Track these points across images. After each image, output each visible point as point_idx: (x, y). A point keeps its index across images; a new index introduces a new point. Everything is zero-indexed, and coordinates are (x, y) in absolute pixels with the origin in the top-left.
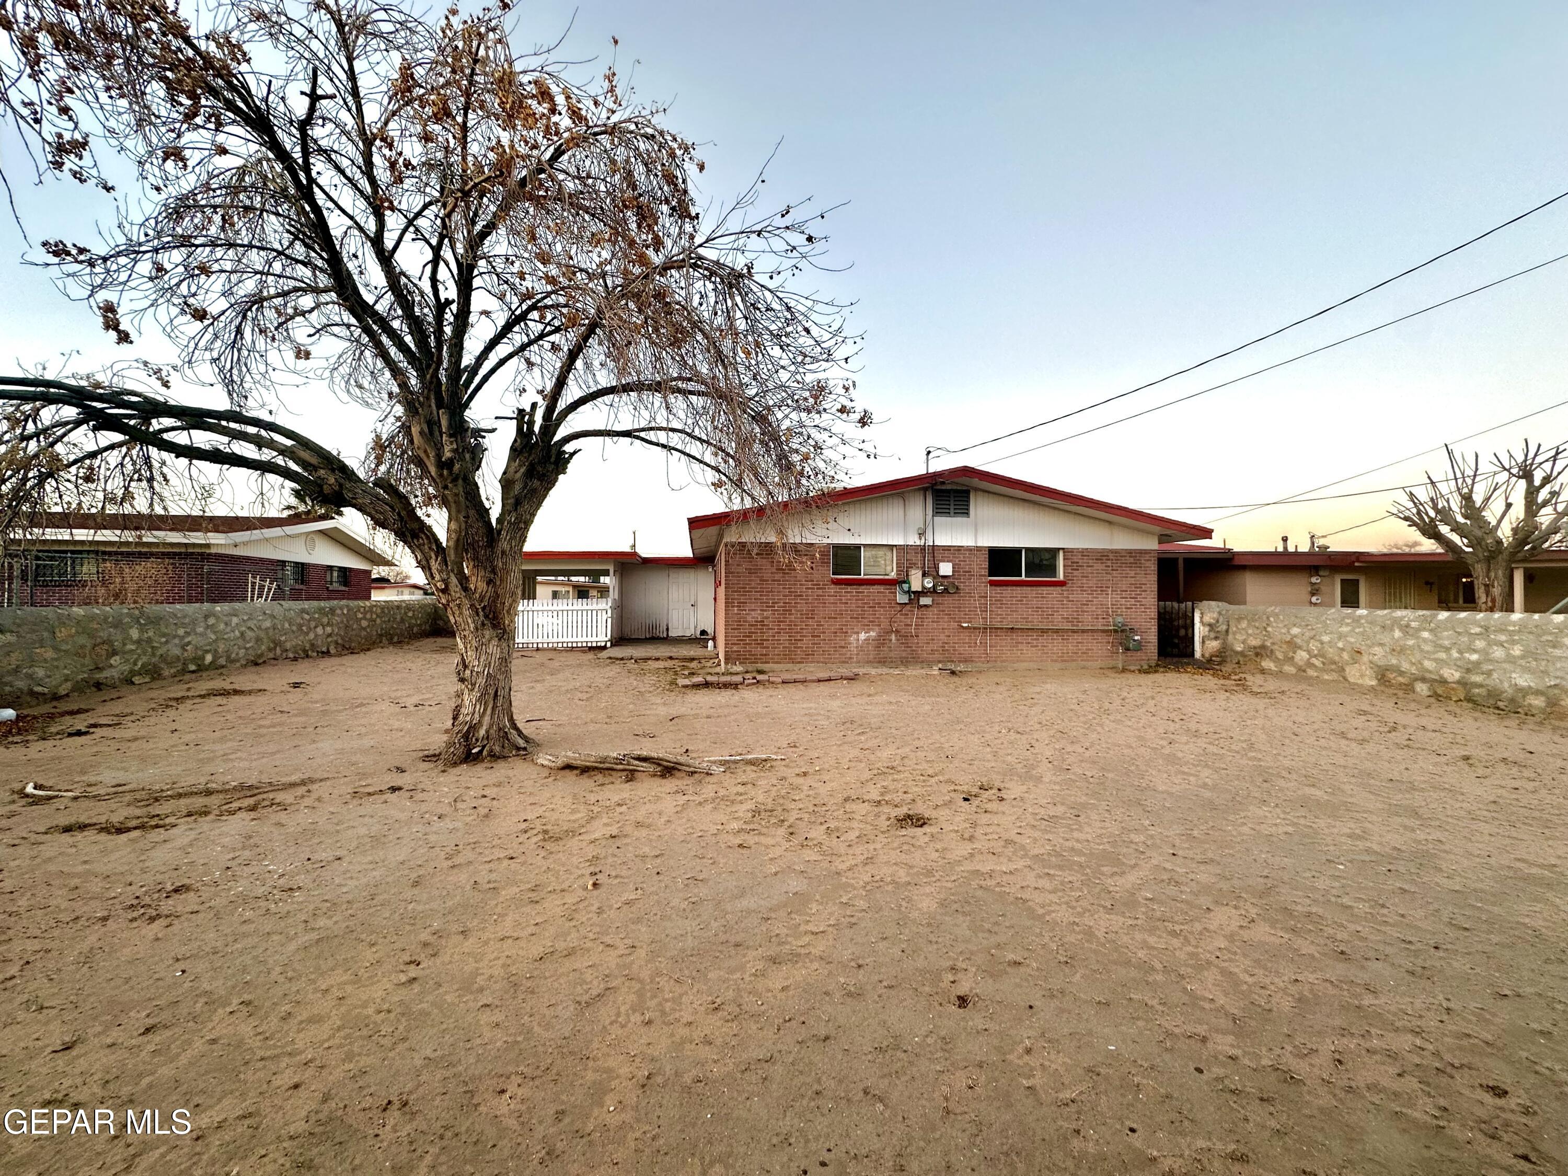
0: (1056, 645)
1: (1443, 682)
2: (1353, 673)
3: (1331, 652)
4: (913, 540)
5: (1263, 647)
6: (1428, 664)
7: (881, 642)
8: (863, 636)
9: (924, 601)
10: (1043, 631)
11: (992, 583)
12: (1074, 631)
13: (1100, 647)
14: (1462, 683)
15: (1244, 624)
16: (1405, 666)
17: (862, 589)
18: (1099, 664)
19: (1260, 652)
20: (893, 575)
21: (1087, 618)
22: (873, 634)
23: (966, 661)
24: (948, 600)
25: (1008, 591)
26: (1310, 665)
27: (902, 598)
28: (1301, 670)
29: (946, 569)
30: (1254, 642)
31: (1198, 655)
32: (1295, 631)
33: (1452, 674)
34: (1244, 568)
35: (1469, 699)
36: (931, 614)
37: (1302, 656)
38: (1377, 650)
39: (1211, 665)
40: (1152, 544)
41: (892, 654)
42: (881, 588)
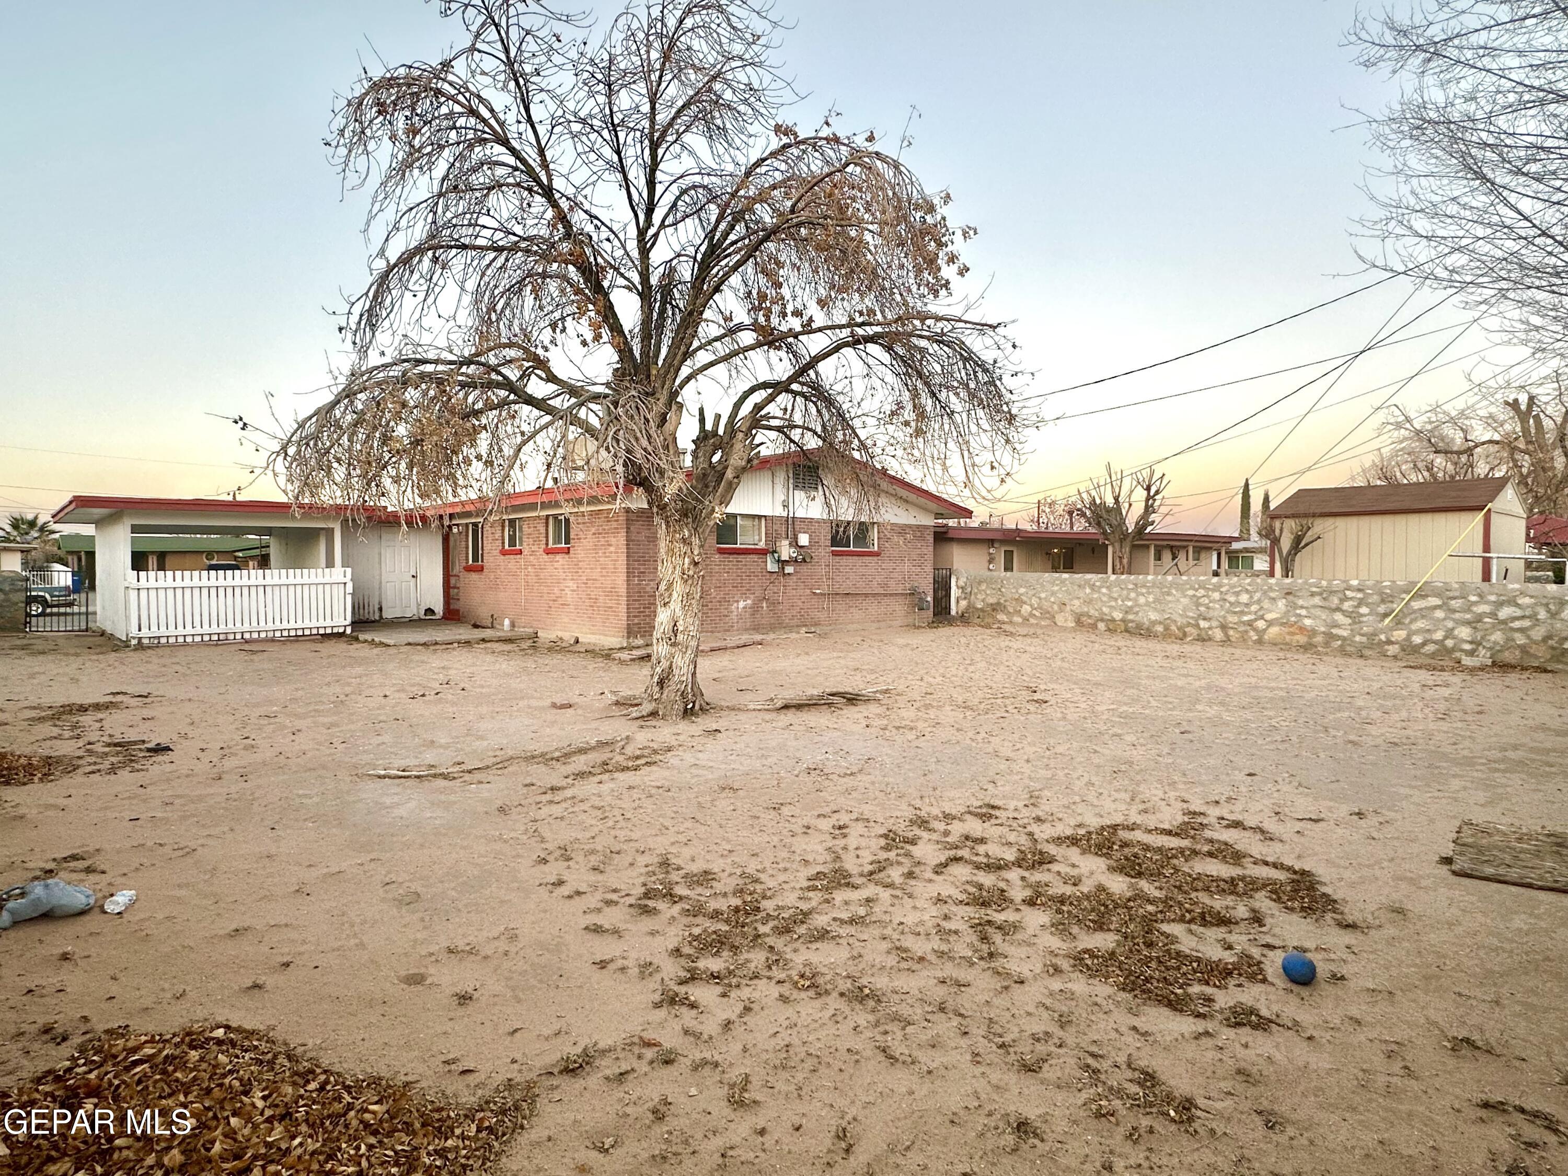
0: (873, 608)
1: (1113, 620)
2: (1060, 619)
3: (1046, 605)
4: (779, 511)
5: (998, 604)
6: (1105, 609)
7: (755, 609)
8: (742, 604)
9: (789, 569)
10: (866, 595)
11: (835, 554)
12: (885, 595)
13: (899, 607)
14: (1123, 620)
15: (983, 587)
16: (1092, 612)
17: (741, 557)
18: (898, 623)
19: (996, 608)
20: (762, 545)
21: (892, 583)
22: (749, 602)
23: (816, 625)
24: (804, 568)
25: (845, 560)
26: (1032, 615)
27: (771, 566)
28: (1026, 619)
29: (804, 540)
30: (992, 600)
31: (953, 612)
32: (1022, 590)
33: (1118, 615)
34: (952, 540)
35: (1127, 631)
36: (791, 581)
37: (1026, 609)
38: (1076, 602)
39: (964, 619)
40: (929, 521)
41: (763, 622)
42: (755, 557)
